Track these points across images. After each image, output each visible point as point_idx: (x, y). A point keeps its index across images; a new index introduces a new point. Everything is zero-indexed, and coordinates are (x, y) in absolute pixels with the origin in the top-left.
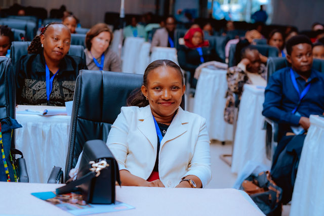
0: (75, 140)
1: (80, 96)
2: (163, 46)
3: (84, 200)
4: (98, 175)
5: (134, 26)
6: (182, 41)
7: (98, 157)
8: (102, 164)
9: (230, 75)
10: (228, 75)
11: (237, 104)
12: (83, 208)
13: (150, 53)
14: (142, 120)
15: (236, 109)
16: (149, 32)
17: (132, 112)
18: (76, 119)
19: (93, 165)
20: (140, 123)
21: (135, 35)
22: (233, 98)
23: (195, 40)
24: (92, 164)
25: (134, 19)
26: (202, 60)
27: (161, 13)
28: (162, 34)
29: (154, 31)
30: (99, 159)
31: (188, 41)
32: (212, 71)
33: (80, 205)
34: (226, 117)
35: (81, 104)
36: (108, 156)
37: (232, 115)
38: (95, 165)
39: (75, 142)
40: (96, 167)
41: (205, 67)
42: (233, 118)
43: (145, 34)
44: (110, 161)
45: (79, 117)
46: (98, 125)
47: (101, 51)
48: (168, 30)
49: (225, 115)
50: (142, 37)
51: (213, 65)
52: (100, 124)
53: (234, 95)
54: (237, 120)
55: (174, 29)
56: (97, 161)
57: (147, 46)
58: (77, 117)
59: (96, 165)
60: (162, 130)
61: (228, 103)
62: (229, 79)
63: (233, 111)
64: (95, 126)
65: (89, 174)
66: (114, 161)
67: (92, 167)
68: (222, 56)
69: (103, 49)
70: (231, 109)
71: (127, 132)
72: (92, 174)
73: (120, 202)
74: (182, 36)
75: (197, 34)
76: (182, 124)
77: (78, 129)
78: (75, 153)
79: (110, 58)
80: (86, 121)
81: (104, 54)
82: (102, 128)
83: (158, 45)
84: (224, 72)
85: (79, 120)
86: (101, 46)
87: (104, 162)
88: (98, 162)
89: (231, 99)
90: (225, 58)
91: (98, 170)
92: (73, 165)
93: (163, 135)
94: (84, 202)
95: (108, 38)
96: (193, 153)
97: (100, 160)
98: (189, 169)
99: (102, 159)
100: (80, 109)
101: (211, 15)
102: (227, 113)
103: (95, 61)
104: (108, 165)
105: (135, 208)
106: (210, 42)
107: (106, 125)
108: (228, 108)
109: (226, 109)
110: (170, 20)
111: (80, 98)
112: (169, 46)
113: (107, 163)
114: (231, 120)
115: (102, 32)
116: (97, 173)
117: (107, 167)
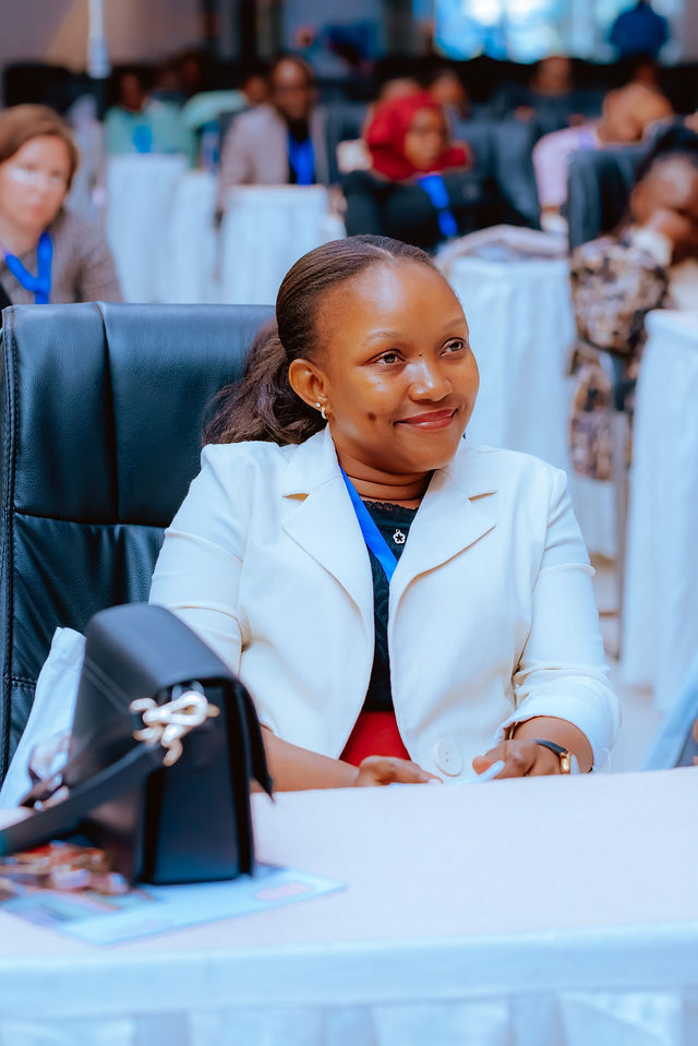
0: (11, 609)
1: (18, 420)
2: (269, 183)
3: (115, 869)
4: (172, 757)
5: (134, 108)
6: (353, 157)
7: (166, 676)
8: (187, 710)
9: (582, 277)
10: (575, 276)
11: (623, 396)
12: (120, 909)
13: (219, 217)
14: (301, 497)
15: (620, 420)
16: (200, 131)
17: (251, 467)
18: (10, 520)
19: (149, 717)
20: (291, 510)
21: (143, 144)
22: (605, 372)
23: (421, 146)
24: (142, 713)
25: (130, 84)
26: (447, 224)
27: (227, 46)
28: (260, 131)
29: (224, 123)
30: (170, 689)
31: (387, 148)
32: (495, 271)
33: (105, 894)
34: (581, 454)
35: (26, 454)
36: (208, 671)
37: (603, 444)
38: (155, 714)
39: (11, 617)
40: (164, 725)
41: (469, 254)
42: (610, 456)
43: (187, 140)
44: (219, 691)
45: (22, 511)
46: (105, 535)
47: (35, 222)
48: (283, 113)
49: (573, 447)
50: (172, 151)
51: (500, 244)
52: (111, 533)
53: (606, 362)
54: (628, 465)
55: (308, 107)
56: (164, 696)
57: (198, 189)
58: (13, 510)
59: (163, 713)
60: (387, 532)
61: (585, 394)
62: (584, 294)
63: (608, 426)
64: (93, 544)
65: (131, 757)
66: (237, 691)
67: (144, 726)
68: (524, 204)
69: (39, 210)
70: (598, 417)
71: (239, 552)
72: (146, 757)
73: (274, 869)
74: (350, 134)
75: (423, 118)
76: (471, 499)
77: (22, 562)
78: (16, 666)
79: (76, 250)
80: (50, 521)
81: (47, 234)
82: (120, 547)
83: (249, 179)
84: (559, 270)
85: (21, 524)
86: (33, 200)
87: (195, 698)
88: (169, 700)
89: (593, 379)
90: (539, 209)
91: (171, 735)
92: (14, 716)
93: (397, 552)
94: (116, 881)
95: (61, 164)
96: (528, 619)
97: (177, 691)
98: (520, 691)
99: (186, 685)
100: (21, 476)
101: (430, 41)
102: (582, 438)
103: (15, 266)
104: (214, 711)
105: (342, 889)
106: (474, 148)
107: (138, 535)
108: (586, 418)
109: (575, 424)
110: (288, 72)
111: (18, 426)
112: (293, 178)
113: (211, 701)
114: (603, 464)
115: (30, 137)
116: (164, 750)
117: (208, 718)
